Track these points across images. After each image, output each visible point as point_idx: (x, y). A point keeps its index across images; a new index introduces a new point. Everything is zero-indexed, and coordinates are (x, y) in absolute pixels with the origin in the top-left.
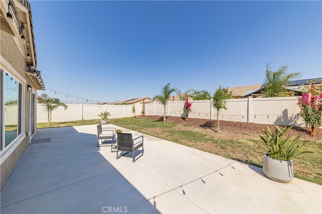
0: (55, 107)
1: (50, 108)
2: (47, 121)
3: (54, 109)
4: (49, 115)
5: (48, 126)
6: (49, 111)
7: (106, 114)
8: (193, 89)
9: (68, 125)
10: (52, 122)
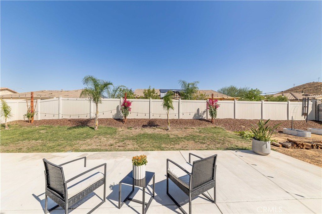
8: (122, 85)
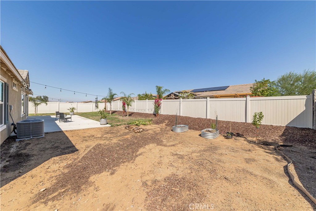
0: (40, 104)
1: (36, 105)
2: (34, 113)
3: (39, 105)
4: (35, 109)
5: (35, 115)
6: (35, 106)
7: (73, 109)
9: (48, 115)
10: (38, 113)
